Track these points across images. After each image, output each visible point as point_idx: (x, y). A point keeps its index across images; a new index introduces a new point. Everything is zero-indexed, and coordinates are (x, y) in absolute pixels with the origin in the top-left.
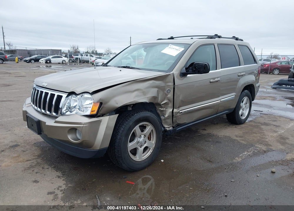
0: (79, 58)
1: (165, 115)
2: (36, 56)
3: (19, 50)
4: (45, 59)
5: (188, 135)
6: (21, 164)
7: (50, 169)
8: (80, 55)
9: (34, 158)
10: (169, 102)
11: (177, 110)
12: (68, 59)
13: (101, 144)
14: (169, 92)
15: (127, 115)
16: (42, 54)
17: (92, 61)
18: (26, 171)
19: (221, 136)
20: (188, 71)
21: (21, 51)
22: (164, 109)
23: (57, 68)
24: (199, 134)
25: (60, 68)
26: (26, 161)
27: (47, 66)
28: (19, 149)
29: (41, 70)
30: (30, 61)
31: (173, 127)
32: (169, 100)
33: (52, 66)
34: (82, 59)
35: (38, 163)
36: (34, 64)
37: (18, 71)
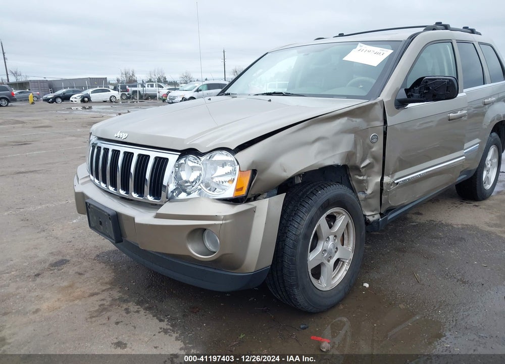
0: (139, 91)
1: (366, 190)
2: (64, 90)
3: (35, 82)
4: (80, 95)
5: (392, 227)
6: (80, 303)
7: (142, 312)
8: (140, 86)
9: (104, 288)
10: (374, 162)
11: (389, 178)
12: (120, 93)
13: (258, 261)
14: (374, 140)
15: (300, 194)
16: (73, 87)
17: (161, 94)
18: (94, 319)
19: (458, 225)
20: (412, 95)
21: (37, 82)
22: (365, 178)
23: (103, 109)
24: (413, 224)
25: (109, 109)
26: (89, 296)
27: (84, 108)
28: (70, 269)
29: (75, 114)
30: (54, 100)
31: (381, 214)
32: (375, 158)
33: (92, 107)
34: (145, 92)
35: (114, 300)
36: (61, 105)
37: (38, 118)
